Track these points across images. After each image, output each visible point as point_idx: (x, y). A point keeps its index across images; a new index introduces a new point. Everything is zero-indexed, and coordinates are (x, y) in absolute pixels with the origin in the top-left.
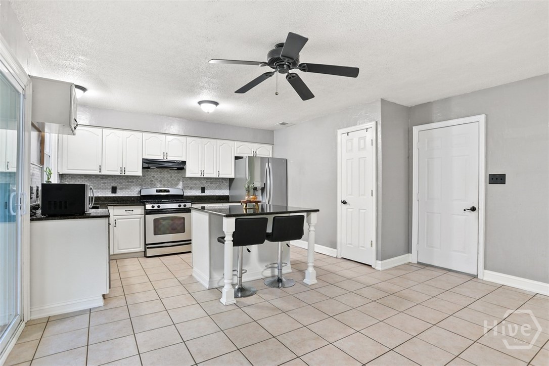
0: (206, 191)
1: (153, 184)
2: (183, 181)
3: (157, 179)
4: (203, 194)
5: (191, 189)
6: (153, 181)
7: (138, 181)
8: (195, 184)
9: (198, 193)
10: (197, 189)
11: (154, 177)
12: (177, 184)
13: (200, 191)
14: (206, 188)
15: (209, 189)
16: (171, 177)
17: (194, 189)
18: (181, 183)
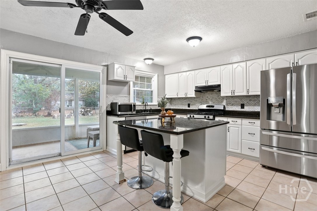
0: (245, 107)
1: (207, 102)
2: (226, 100)
3: (210, 99)
4: (243, 110)
5: (232, 105)
6: (207, 100)
7: (199, 100)
8: (236, 102)
9: (238, 109)
10: (237, 105)
11: (208, 97)
12: (222, 102)
13: (240, 107)
14: (245, 105)
15: (248, 106)
16: (218, 97)
17: (235, 106)
18: (225, 100)
